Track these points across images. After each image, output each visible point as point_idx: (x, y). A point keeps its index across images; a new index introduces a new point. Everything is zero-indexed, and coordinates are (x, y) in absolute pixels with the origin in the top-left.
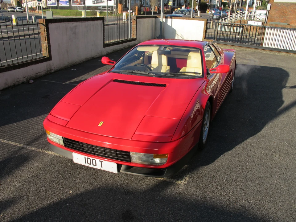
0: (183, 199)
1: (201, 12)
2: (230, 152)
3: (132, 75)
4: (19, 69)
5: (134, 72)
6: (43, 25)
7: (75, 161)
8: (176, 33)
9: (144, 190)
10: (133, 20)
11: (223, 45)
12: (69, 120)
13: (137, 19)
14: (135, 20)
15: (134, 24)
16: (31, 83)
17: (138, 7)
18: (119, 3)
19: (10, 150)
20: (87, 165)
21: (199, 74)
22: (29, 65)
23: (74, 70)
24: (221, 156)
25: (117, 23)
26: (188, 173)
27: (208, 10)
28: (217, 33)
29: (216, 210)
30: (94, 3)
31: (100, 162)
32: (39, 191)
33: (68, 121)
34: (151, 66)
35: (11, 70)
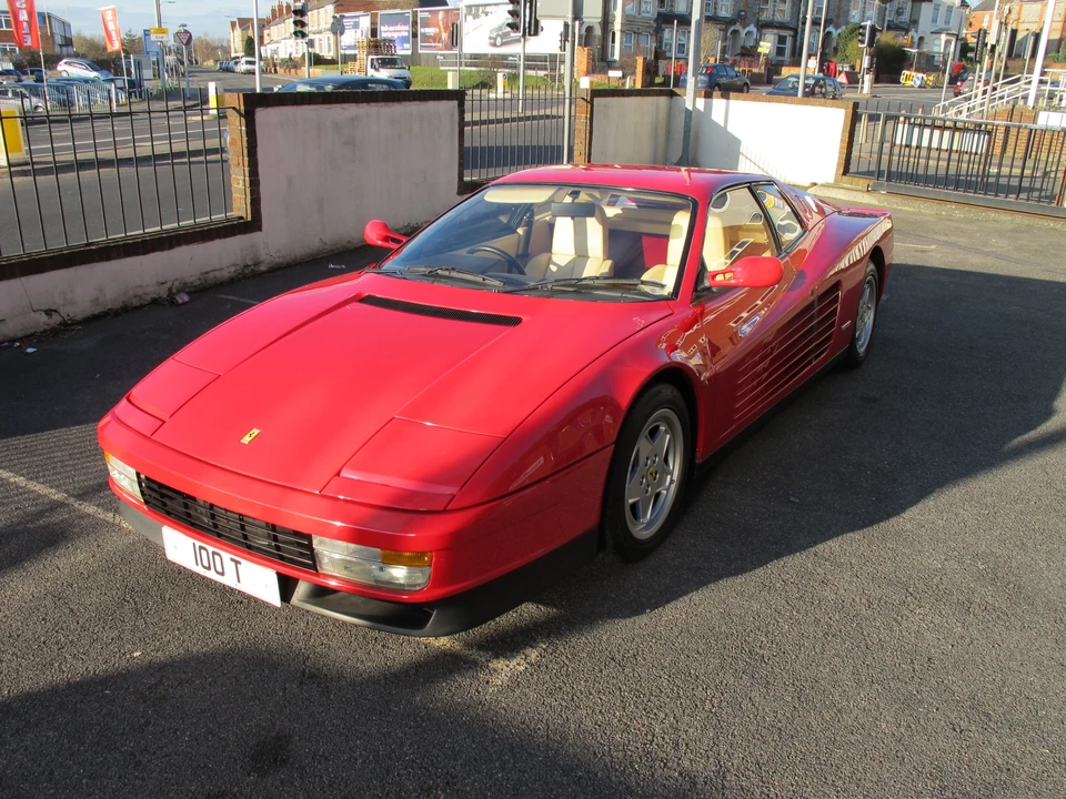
0: (483, 721)
1: (877, 80)
2: (740, 579)
3: (433, 282)
4: (144, 254)
5: (439, 272)
6: (238, 111)
7: (172, 555)
8: (739, 153)
9: (365, 676)
10: (580, 102)
11: (910, 201)
12: (165, 417)
13: (595, 99)
14: (586, 100)
15: (583, 116)
16: (179, 305)
17: (645, 59)
18: (580, 44)
19: (20, 509)
20: (200, 570)
21: (663, 286)
22: (179, 244)
23: (338, 267)
24: (697, 589)
25: (554, 113)
26: (548, 636)
27: (906, 72)
28: (891, 154)
29: (580, 777)
30: (494, 45)
31: (233, 563)
32: (44, 643)
33: (164, 422)
34: (550, 258)
35: (114, 259)
